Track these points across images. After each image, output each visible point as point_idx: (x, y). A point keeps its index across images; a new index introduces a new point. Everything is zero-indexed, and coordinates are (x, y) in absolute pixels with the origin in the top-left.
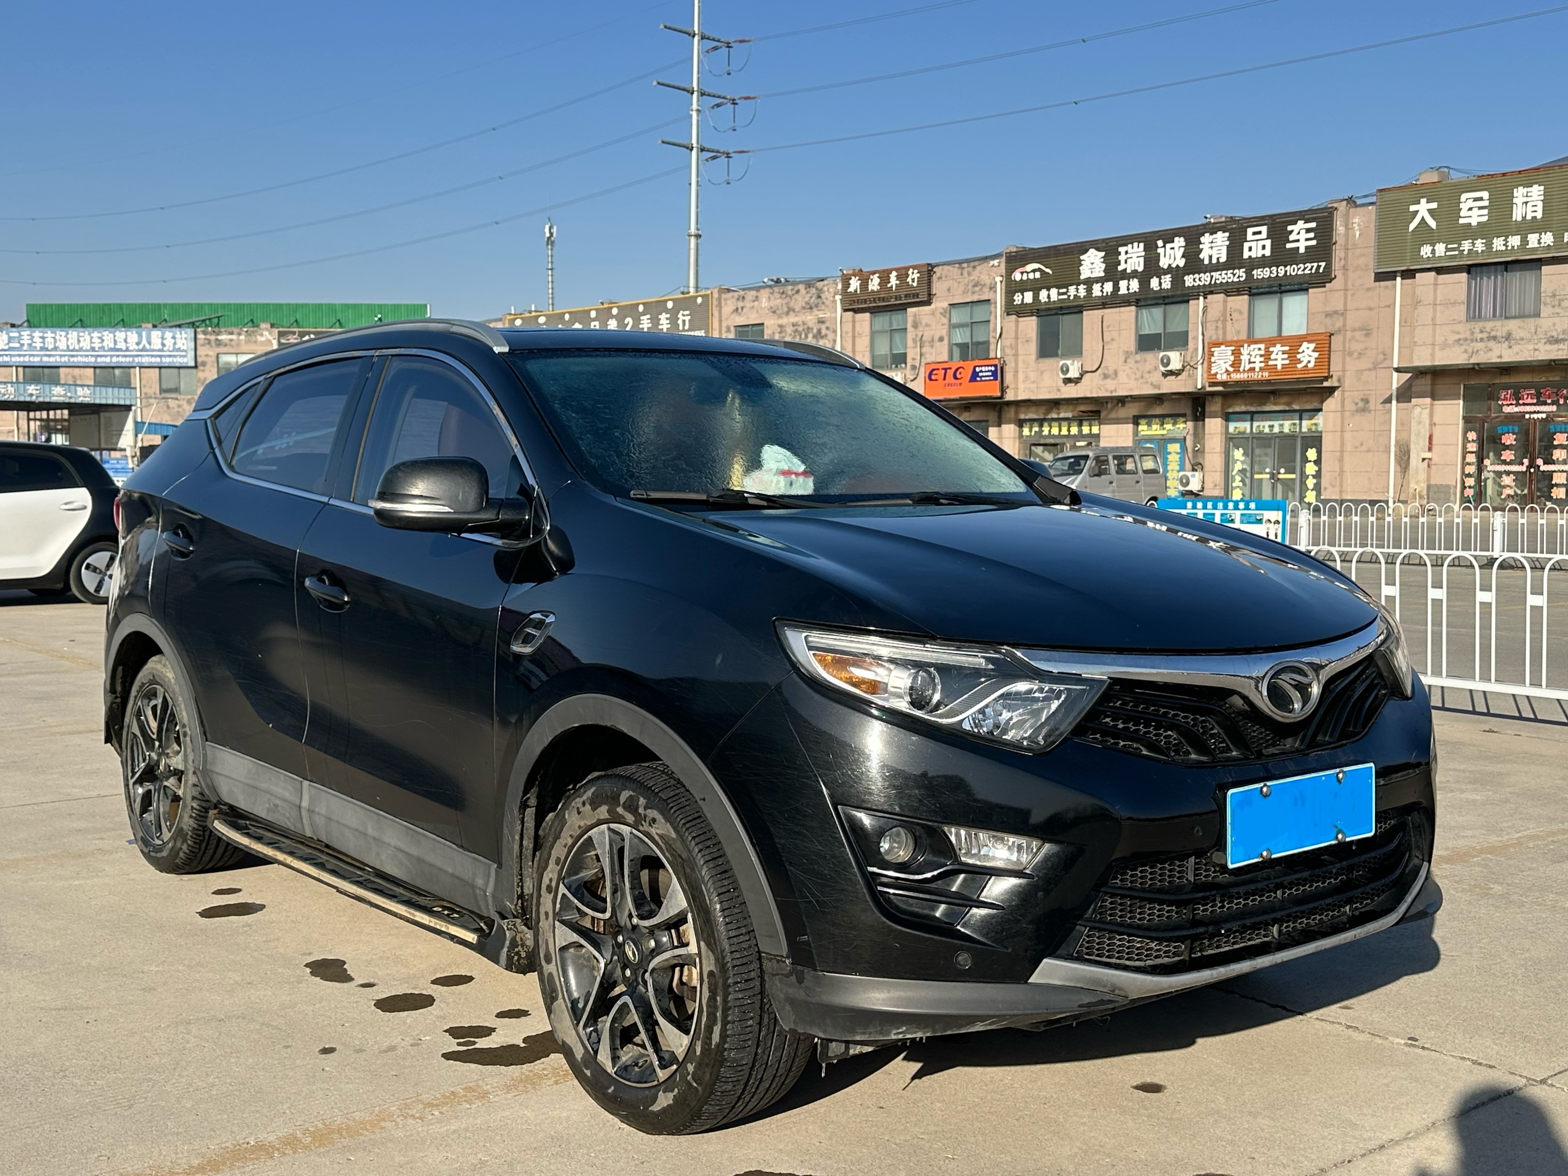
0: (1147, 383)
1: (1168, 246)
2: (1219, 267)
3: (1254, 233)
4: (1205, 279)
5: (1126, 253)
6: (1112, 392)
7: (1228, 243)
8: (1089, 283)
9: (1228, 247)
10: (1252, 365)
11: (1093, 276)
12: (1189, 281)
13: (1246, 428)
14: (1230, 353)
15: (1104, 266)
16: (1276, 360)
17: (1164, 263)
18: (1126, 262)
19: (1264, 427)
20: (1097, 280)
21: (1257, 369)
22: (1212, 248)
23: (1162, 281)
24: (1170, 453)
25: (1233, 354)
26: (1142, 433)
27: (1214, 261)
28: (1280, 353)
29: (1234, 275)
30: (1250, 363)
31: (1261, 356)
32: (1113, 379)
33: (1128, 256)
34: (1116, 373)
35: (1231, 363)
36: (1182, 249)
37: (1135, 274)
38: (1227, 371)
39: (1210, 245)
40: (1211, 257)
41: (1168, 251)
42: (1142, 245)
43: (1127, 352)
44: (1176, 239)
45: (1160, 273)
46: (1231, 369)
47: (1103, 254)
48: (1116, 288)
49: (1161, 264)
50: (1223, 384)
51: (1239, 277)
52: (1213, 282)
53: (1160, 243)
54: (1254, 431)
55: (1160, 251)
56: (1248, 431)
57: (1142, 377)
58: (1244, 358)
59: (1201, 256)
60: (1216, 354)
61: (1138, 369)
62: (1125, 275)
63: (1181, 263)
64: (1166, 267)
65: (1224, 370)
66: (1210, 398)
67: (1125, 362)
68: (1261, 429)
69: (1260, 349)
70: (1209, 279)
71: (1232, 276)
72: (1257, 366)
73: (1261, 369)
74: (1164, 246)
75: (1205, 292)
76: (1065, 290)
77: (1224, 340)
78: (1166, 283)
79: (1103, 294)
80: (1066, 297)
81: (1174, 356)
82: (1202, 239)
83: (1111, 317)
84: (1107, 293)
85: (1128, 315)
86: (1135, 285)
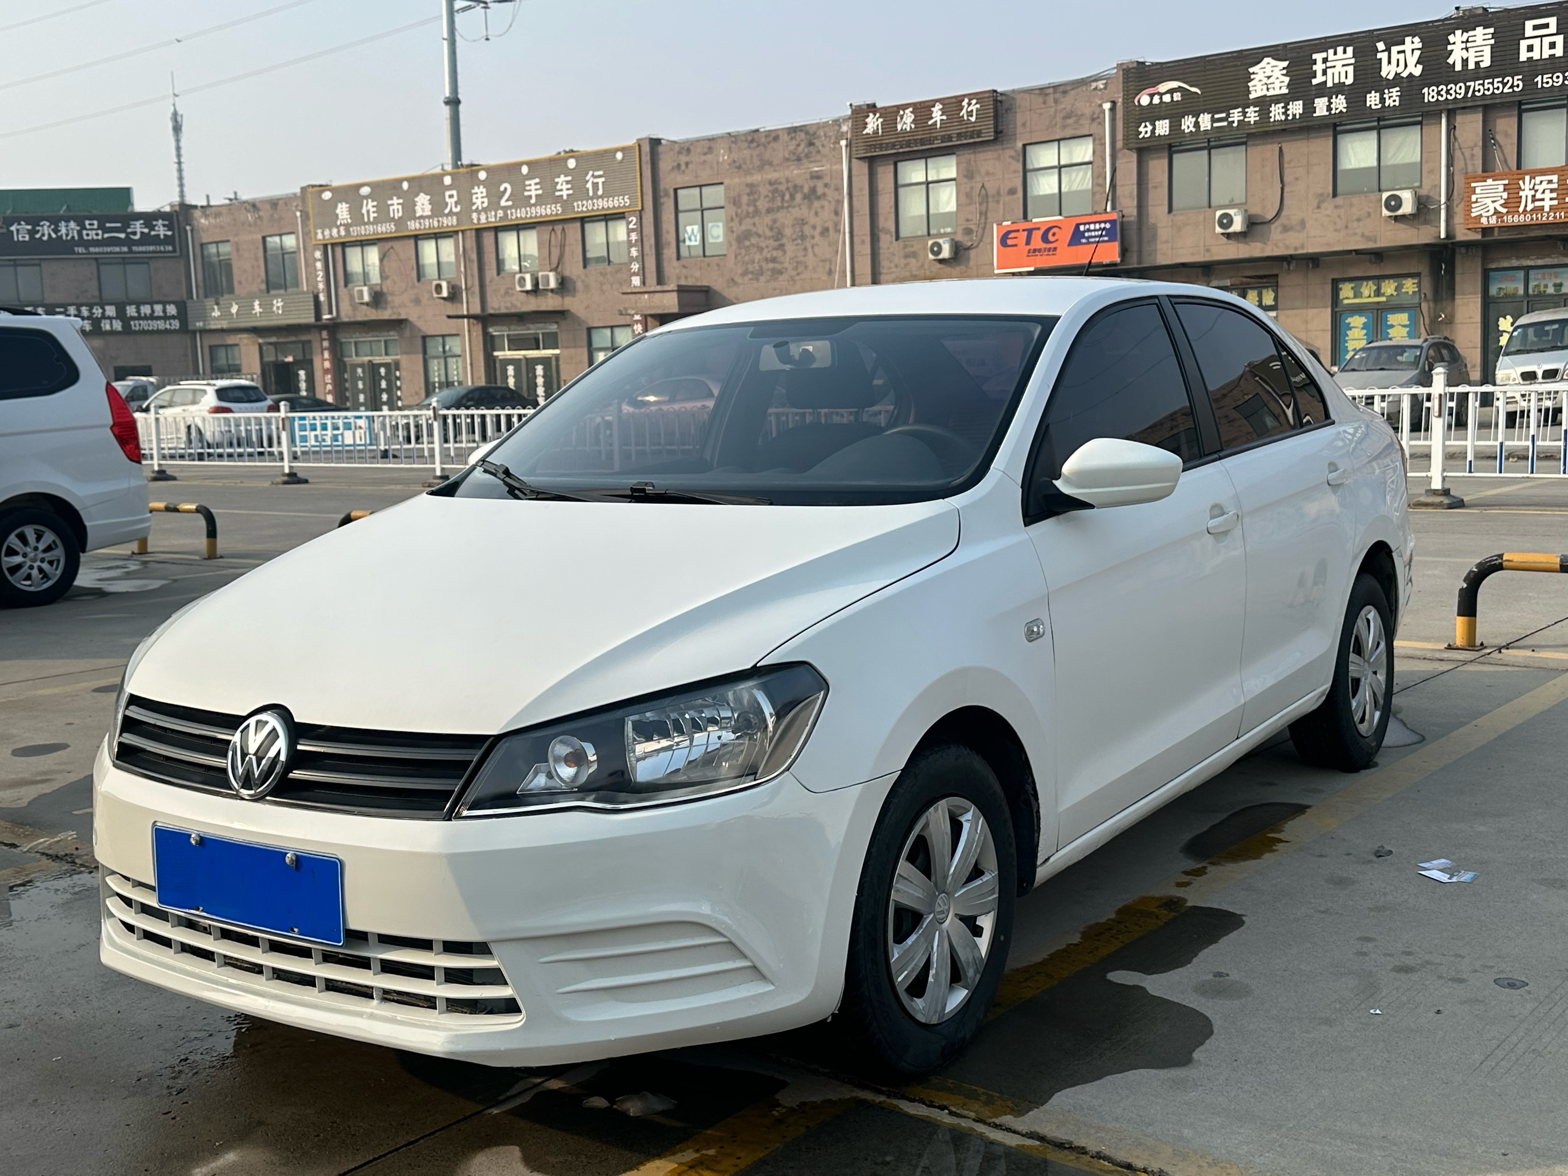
0: (1355, 234)
1: (1394, 49)
2: (1479, 74)
3: (1535, 28)
4: (1458, 91)
5: (1325, 60)
6: (1296, 249)
7: (1492, 42)
8: (1264, 103)
9: (1492, 46)
10: (1537, 204)
11: (1271, 93)
12: (1430, 94)
13: (1517, 289)
14: (1501, 188)
15: (1287, 80)
17: (1388, 71)
18: (1324, 73)
19: (1546, 286)
20: (1277, 99)
21: (1547, 209)
22: (1467, 49)
23: (1386, 96)
24: (1392, 326)
25: (1505, 190)
26: (1346, 302)
27: (1471, 66)
29: (1504, 85)
30: (1534, 200)
31: (1552, 191)
32: (1300, 232)
33: (1329, 64)
34: (1303, 223)
35: (1503, 201)
36: (1417, 53)
37: (1339, 88)
38: (1496, 212)
39: (1464, 45)
40: (1465, 62)
41: (1394, 56)
42: (1350, 50)
43: (1322, 195)
44: (1408, 40)
45: (1382, 85)
46: (1504, 211)
47: (1285, 64)
48: (1309, 108)
49: (1384, 74)
50: (1486, 231)
51: (1512, 87)
52: (1469, 95)
53: (1381, 46)
54: (1530, 291)
55: (1384, 56)
56: (1521, 292)
57: (1347, 227)
58: (1526, 193)
59: (1450, 61)
60: (1478, 190)
61: (1339, 216)
62: (1323, 90)
63: (1417, 71)
64: (1391, 77)
65: (1492, 212)
66: (1463, 250)
67: (1319, 207)
68: (1542, 289)
69: (1550, 182)
70: (1463, 91)
71: (1501, 85)
72: (1547, 204)
73: (1552, 208)
74: (1388, 50)
75: (1453, 110)
76: (1224, 115)
77: (1487, 170)
78: (1392, 99)
79: (1286, 119)
80: (1225, 124)
81: (1407, 197)
82: (1451, 38)
83: (1295, 149)
84: (1294, 115)
85: (1322, 145)
86: (1340, 103)
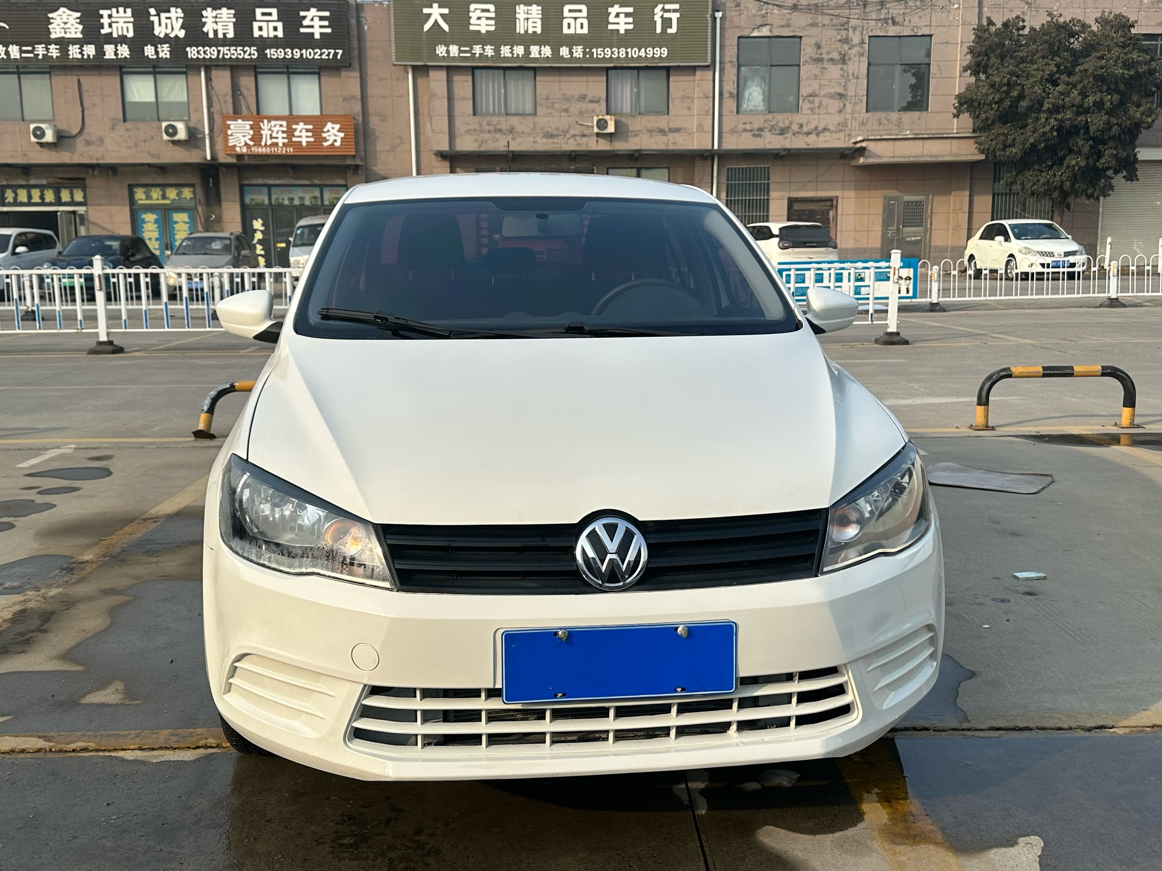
0: (143, 152)
1: (163, 15)
2: (225, 42)
3: (263, 14)
4: (212, 53)
5: (110, 16)
6: (98, 159)
7: (234, 20)
8: (64, 43)
9: (234, 23)
10: (274, 140)
11: (68, 36)
12: (192, 52)
13: (263, 200)
14: (248, 127)
15: (81, 27)
16: (300, 137)
17: (159, 31)
18: (110, 26)
19: (283, 199)
20: (74, 41)
21: (281, 145)
22: (216, 22)
23: (159, 50)
24: (176, 222)
25: (251, 128)
26: (140, 202)
27: (220, 36)
28: (304, 131)
29: (245, 52)
30: (271, 137)
31: (283, 132)
32: (100, 146)
33: (113, 20)
34: (101, 140)
35: (250, 137)
36: (181, 21)
37: (122, 40)
38: (246, 144)
39: (214, 20)
40: (216, 32)
41: (164, 21)
42: (129, 11)
43: (115, 119)
44: (173, 9)
45: (156, 41)
46: (251, 143)
47: (78, 14)
48: (100, 52)
49: (156, 32)
50: (240, 157)
51: (250, 54)
52: (221, 56)
53: (152, 11)
54: (273, 202)
55: (155, 19)
56: (267, 202)
57: (136, 146)
58: (265, 132)
59: (205, 29)
60: (232, 127)
61: (129, 137)
62: (109, 39)
63: (182, 34)
64: (162, 36)
65: (243, 144)
66: (224, 169)
67: (113, 129)
68: (281, 201)
69: (281, 126)
70: (216, 53)
71: (242, 52)
72: (280, 141)
73: (284, 144)
74: (158, 15)
75: (209, 66)
76: (30, 48)
77: (237, 114)
78: (164, 53)
79: (82, 58)
80: (32, 55)
81: (181, 126)
82: (204, 13)
83: (90, 81)
84: (89, 56)
85: (112, 81)
86: (124, 51)
